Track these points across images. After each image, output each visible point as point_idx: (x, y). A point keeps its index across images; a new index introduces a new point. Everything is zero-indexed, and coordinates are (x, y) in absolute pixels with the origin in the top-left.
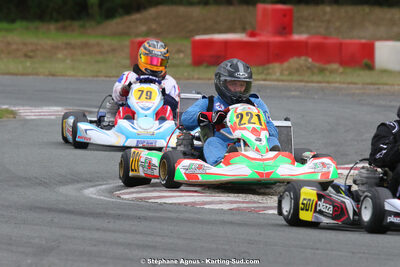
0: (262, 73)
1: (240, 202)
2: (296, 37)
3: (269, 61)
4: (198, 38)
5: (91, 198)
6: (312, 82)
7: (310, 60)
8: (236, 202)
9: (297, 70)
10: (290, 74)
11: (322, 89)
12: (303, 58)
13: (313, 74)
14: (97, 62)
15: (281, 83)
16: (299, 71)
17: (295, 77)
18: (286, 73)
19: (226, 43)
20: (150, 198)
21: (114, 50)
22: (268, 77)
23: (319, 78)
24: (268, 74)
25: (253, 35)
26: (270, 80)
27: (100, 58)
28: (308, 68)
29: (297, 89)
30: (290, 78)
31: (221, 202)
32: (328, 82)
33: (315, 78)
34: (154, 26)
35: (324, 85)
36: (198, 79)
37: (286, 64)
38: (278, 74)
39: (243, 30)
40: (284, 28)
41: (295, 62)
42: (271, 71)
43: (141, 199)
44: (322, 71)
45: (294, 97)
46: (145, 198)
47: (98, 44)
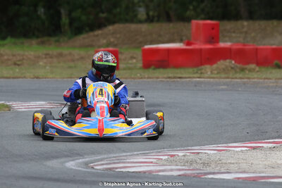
0: (197, 72)
1: (186, 170)
2: (222, 45)
3: (202, 64)
4: (146, 47)
5: (72, 169)
6: (236, 78)
7: (233, 62)
8: (183, 170)
9: (224, 69)
10: (218, 73)
11: (244, 83)
12: (228, 61)
13: (236, 72)
14: (70, 67)
15: (212, 80)
16: (225, 70)
17: (223, 76)
18: (216, 72)
19: (168, 50)
20: (117, 168)
21: (82, 58)
22: (202, 75)
23: (241, 76)
24: (201, 73)
25: (188, 44)
26: (204, 78)
27: (72, 64)
28: (232, 68)
29: (224, 84)
30: (218, 76)
31: (172, 170)
32: (249, 78)
33: (238, 75)
34: (112, 40)
35: (246, 80)
36: (148, 78)
37: (215, 66)
38: (209, 73)
39: (181, 41)
40: (213, 38)
41: (222, 64)
42: (203, 71)
43: (110, 169)
44: (243, 70)
45: (223, 90)
46: (113, 168)
47: (70, 54)
